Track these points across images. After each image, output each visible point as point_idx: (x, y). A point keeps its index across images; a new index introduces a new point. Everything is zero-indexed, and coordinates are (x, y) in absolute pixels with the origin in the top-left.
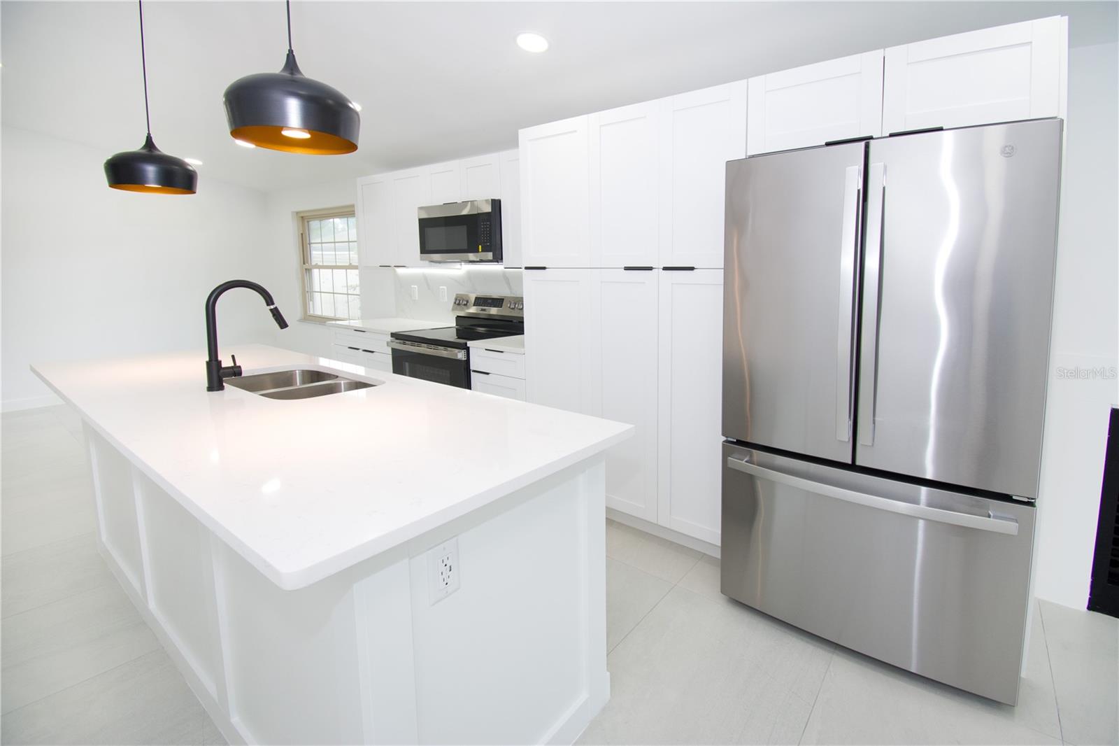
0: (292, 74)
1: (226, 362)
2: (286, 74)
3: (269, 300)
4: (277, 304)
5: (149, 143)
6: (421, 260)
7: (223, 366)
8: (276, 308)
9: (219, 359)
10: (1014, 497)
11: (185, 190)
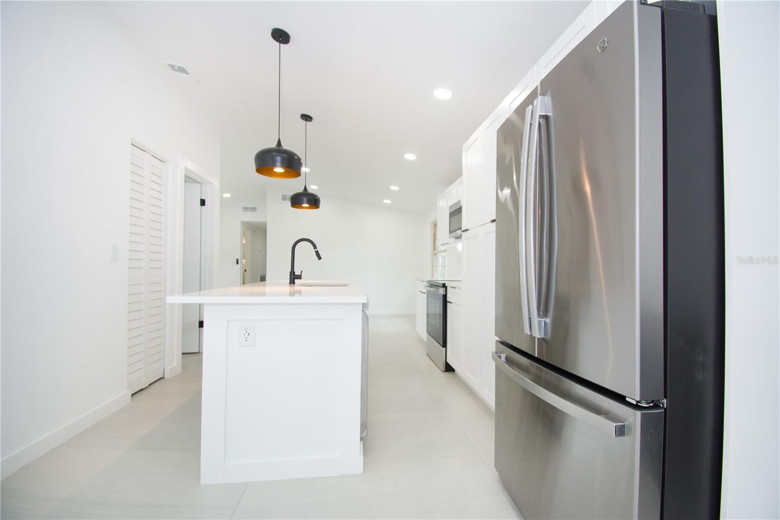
0: (279, 147)
1: (297, 273)
2: (277, 148)
3: (315, 247)
4: (318, 249)
5: (305, 189)
6: (449, 237)
7: (296, 274)
8: (317, 251)
9: (295, 271)
10: (627, 399)
11: (314, 206)
